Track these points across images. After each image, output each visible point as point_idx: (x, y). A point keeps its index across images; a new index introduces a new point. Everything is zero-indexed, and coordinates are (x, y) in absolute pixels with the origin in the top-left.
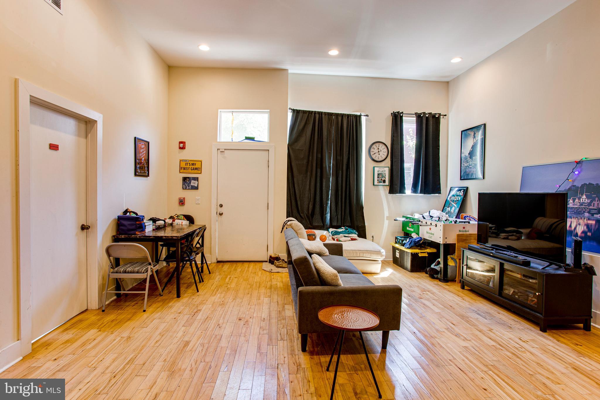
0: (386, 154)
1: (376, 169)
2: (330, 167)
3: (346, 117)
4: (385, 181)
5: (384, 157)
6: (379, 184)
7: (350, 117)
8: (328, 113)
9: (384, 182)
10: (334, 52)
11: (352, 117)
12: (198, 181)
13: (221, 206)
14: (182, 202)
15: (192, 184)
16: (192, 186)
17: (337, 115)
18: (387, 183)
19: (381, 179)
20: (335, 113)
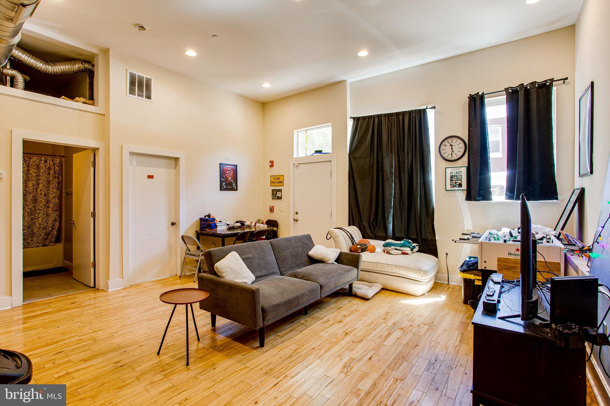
0: (462, 150)
1: (449, 171)
2: (391, 172)
3: (408, 114)
4: (462, 184)
5: (460, 154)
6: (453, 189)
7: (412, 114)
8: (388, 114)
9: (461, 186)
10: (363, 53)
11: (414, 113)
12: (281, 192)
13: (297, 213)
14: (272, 210)
15: (278, 195)
16: (278, 197)
17: (397, 114)
18: (464, 187)
19: (456, 183)
20: (395, 113)
